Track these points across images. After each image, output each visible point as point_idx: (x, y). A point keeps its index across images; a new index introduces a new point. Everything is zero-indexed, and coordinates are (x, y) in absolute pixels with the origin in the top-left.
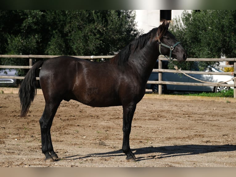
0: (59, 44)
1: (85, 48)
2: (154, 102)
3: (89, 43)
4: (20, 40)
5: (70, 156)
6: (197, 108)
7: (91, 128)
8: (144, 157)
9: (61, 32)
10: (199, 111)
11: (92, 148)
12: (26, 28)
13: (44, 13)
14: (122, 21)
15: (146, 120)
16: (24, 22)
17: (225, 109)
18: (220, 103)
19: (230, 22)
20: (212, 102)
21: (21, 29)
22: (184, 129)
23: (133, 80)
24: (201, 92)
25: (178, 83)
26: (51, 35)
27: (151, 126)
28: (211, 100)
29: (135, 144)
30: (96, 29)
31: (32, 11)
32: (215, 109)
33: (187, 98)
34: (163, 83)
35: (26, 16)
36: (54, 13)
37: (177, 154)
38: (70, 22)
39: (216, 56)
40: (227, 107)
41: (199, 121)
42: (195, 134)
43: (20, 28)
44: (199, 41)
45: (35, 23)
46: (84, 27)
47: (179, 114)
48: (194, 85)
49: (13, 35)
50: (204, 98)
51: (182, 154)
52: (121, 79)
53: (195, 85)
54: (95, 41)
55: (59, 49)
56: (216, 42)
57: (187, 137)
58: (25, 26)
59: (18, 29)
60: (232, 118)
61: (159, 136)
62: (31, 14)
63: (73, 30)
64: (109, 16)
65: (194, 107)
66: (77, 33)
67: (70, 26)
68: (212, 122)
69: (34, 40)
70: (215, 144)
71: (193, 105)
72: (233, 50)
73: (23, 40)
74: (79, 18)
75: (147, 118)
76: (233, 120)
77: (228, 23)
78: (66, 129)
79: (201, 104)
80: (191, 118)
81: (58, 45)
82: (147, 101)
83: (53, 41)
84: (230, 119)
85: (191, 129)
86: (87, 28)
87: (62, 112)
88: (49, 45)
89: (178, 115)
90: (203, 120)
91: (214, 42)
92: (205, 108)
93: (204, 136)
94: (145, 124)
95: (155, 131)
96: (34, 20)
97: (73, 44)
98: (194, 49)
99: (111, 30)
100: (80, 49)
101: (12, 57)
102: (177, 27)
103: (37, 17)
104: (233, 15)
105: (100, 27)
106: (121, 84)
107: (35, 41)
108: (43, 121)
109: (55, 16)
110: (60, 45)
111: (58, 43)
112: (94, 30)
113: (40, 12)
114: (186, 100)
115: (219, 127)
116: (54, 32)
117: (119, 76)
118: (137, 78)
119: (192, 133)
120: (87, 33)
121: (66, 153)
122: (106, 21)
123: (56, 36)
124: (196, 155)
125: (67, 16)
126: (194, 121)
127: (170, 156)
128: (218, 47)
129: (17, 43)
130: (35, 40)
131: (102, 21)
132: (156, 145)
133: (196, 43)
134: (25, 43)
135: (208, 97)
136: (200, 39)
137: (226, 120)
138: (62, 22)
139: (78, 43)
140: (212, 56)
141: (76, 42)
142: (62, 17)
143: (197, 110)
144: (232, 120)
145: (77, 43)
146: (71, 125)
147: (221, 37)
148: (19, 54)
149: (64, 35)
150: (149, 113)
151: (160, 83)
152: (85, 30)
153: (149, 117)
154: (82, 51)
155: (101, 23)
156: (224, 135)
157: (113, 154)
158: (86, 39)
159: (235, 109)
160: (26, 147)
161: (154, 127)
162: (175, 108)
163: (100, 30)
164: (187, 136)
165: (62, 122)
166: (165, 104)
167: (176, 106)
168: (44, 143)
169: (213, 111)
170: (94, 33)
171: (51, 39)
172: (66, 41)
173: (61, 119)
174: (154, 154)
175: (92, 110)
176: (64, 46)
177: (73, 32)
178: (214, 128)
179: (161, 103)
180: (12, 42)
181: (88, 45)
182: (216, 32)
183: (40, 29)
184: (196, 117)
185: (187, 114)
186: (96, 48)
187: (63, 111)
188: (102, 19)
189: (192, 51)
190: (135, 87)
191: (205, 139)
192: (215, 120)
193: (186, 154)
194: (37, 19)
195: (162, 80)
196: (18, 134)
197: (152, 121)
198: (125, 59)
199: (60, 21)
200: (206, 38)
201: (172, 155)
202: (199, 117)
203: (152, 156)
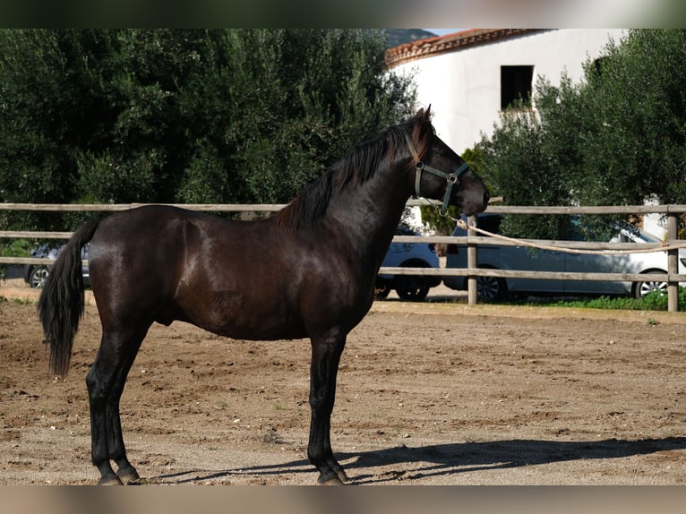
0: (211, 173)
1: (280, 183)
2: (456, 325)
3: (289, 170)
4: (108, 165)
5: (173, 473)
6: (565, 340)
7: (263, 395)
8: (372, 476)
9: (217, 141)
10: (568, 348)
11: (244, 451)
12: (126, 133)
13: (173, 94)
14: (380, 111)
15: (416, 372)
16: (120, 117)
17: (639, 341)
18: (630, 326)
19: (659, 108)
20: (609, 323)
21: (112, 137)
22: (511, 397)
23: (339, 268)
24: (596, 296)
25: (519, 272)
26: (193, 151)
27: (426, 390)
28: (605, 319)
29: (363, 439)
30: (307, 132)
31: (141, 89)
32: (611, 342)
33: (543, 314)
34: (481, 274)
35: (124, 103)
36: (198, 92)
37: (464, 467)
38: (240, 116)
39: (625, 200)
40: (648, 337)
41: (558, 376)
42: (536, 410)
43: (111, 132)
44: (578, 161)
45: (150, 121)
46: (278, 128)
47: (511, 358)
48: (561, 278)
49: (91, 152)
50: (589, 313)
51: (479, 466)
52: (305, 266)
53: (565, 278)
54: (305, 164)
55: (213, 187)
56: (622, 161)
57: (510, 420)
58: (123, 129)
59: (106, 135)
60: (650, 367)
61: (435, 417)
62: (136, 96)
63: (247, 137)
64: (344, 97)
65: (557, 338)
66: (259, 144)
67: (241, 126)
68: (594, 377)
69: (147, 163)
70: (577, 438)
71: (557, 331)
72: (668, 182)
73: (120, 163)
74: (263, 104)
75: (422, 368)
76: (653, 371)
77: (654, 111)
78: (197, 398)
79: (581, 328)
80: (539, 368)
81: (209, 177)
82: (436, 323)
83: (196, 166)
84: (644, 368)
85: (531, 398)
86: (285, 131)
87: (202, 353)
88: (187, 177)
89: (507, 360)
90: (569, 373)
91: (616, 162)
92: (587, 340)
93: (558, 417)
94: (410, 384)
95: (431, 403)
96: (146, 112)
97: (250, 172)
98: (566, 181)
99: (347, 134)
100: (268, 185)
101: (87, 209)
102: (523, 123)
103: (152, 104)
104: (665, 90)
105: (318, 126)
106: (305, 279)
107: (149, 166)
108: (94, 378)
109: (200, 99)
110: (215, 176)
111: (209, 170)
112: (302, 137)
113: (161, 91)
114: (541, 319)
115: (606, 391)
116: (199, 142)
117: (299, 257)
118: (349, 263)
119: (529, 409)
120: (286, 144)
121: (168, 463)
122: (336, 111)
123: (204, 154)
124: (514, 469)
125: (233, 99)
126: (545, 376)
127: (443, 473)
128: (626, 174)
129: (102, 173)
130: (150, 164)
131: (324, 112)
132: (417, 442)
133: (570, 167)
134: (125, 172)
135: (599, 310)
136: (582, 156)
137: (632, 372)
138: (219, 116)
139: (261, 170)
140: (614, 201)
141: (257, 167)
142: (217, 102)
143: (562, 348)
144: (648, 371)
145: (258, 170)
146: (215, 388)
147: (635, 148)
148: (107, 202)
149: (225, 151)
150: (432, 353)
151: (471, 274)
152: (280, 137)
153: (428, 366)
154: (272, 192)
155: (322, 116)
156: (612, 414)
157: (292, 468)
158: (282, 161)
159: (665, 343)
160: (70, 450)
161: (431, 392)
162: (505, 341)
163: (320, 135)
164: (512, 416)
165: (192, 379)
166: (483, 330)
167: (511, 334)
168: (98, 439)
169: (608, 346)
170: (302, 142)
171: (192, 161)
172: (230, 167)
173: (193, 371)
174: (403, 466)
175: (284, 347)
176: (225, 180)
177: (249, 142)
178: (592, 394)
179: (471, 328)
180: (88, 169)
181: (287, 176)
182: (621, 134)
183: (163, 134)
184: (554, 364)
185: (533, 357)
186: (308, 182)
187: (207, 351)
188: (324, 105)
189: (562, 187)
190: (342, 285)
191: (557, 426)
192: (602, 373)
193: (492, 465)
194: (153, 108)
195: (479, 265)
196: (64, 413)
197: (431, 376)
198: (315, 210)
199: (214, 113)
200: (595, 152)
201: (451, 469)
202: (563, 365)
203: (394, 472)
